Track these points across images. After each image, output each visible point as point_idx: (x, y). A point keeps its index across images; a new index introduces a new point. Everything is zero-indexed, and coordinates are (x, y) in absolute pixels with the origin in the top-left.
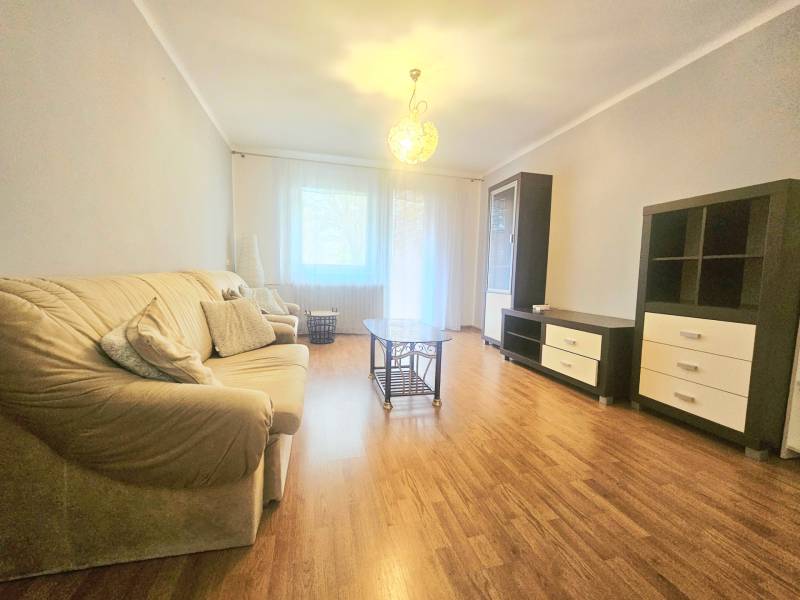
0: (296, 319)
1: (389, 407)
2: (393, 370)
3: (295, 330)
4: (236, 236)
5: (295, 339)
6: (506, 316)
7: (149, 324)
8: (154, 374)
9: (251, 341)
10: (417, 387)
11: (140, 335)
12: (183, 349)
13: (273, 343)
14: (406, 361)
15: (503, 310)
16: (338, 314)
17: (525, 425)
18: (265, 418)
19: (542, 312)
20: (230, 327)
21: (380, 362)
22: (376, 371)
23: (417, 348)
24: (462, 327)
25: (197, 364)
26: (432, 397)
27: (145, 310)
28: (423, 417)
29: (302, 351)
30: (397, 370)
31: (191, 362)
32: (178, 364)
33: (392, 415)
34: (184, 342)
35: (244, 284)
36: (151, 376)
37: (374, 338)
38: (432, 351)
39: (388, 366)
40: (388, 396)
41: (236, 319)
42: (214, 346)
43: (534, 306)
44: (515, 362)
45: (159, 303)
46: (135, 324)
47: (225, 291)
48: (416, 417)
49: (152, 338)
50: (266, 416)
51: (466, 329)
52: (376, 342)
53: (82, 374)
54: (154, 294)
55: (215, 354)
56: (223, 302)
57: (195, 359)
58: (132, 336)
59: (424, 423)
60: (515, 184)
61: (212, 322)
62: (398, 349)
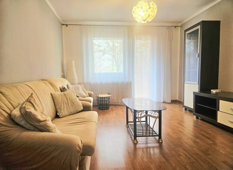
0: (91, 99)
1: (136, 142)
2: (137, 123)
3: (92, 104)
4: (65, 62)
5: (92, 109)
6: (196, 95)
7: (30, 105)
8: (32, 128)
9: (72, 110)
10: (149, 132)
11: (26, 111)
12: (44, 116)
13: (82, 111)
14: (144, 119)
15: (194, 93)
16: (111, 95)
17: (210, 155)
18: (78, 149)
19: (217, 93)
20: (63, 104)
21: (131, 119)
22: (129, 123)
23: (149, 113)
24: (172, 101)
25: (50, 123)
26: (157, 138)
27: (28, 99)
28: (153, 147)
29: (94, 114)
30: (139, 123)
31: (47, 122)
32: (41, 124)
33: (138, 146)
34: (44, 113)
35: (69, 83)
36: (31, 129)
37: (127, 108)
38: (157, 114)
39: (135, 121)
40: (135, 136)
41: (66, 100)
42: (57, 112)
43: (212, 90)
44: (202, 120)
45: (34, 95)
46: (24, 106)
47: (61, 87)
48: (150, 148)
49: (31, 112)
50: (79, 148)
51: (174, 102)
52: (129, 109)
53: (4, 129)
54: (32, 92)
55: (57, 116)
56: (60, 93)
57: (48, 121)
58: (23, 111)
59: (154, 151)
60: (199, 27)
61: (56, 102)
62: (139, 114)
